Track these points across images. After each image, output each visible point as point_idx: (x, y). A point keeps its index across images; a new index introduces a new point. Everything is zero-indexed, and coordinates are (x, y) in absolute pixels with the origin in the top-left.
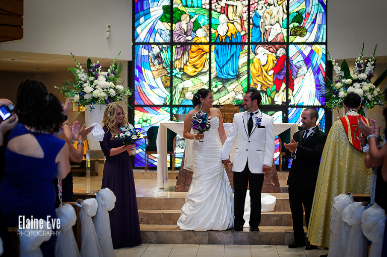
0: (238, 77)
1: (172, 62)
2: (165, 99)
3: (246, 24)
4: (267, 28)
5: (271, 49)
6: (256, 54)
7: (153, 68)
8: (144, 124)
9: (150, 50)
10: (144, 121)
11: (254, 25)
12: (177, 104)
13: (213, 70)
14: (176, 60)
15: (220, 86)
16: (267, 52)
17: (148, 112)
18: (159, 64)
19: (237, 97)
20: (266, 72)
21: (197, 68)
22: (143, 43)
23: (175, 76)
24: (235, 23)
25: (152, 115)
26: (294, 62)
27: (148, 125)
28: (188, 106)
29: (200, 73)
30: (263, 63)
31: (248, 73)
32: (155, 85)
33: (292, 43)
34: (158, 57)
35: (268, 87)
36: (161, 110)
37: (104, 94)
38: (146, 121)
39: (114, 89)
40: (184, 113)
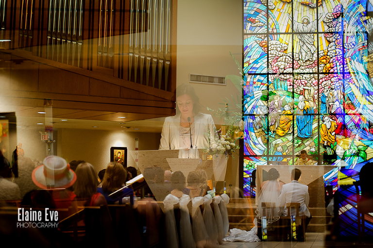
0: (311, 137)
1: (268, 127)
2: (264, 151)
3: (317, 101)
4: (331, 104)
5: (333, 118)
6: (323, 121)
7: (255, 131)
8: (250, 168)
9: (254, 119)
10: (250, 166)
11: (322, 102)
12: (272, 154)
13: (295, 132)
14: (271, 125)
15: (300, 143)
16: (331, 120)
17: (252, 160)
18: (260, 128)
19: (311, 150)
20: (330, 133)
21: (285, 131)
22: (249, 115)
23: (270, 136)
24: (310, 101)
25: (255, 162)
26: (349, 127)
27: (252, 168)
28: (279, 156)
29: (287, 134)
30: (328, 127)
31: (319, 134)
32: (257, 142)
33: (347, 114)
34: (259, 123)
35: (331, 143)
36: (261, 159)
37: (224, 148)
38: (251, 166)
39: (230, 145)
40: (277, 160)
